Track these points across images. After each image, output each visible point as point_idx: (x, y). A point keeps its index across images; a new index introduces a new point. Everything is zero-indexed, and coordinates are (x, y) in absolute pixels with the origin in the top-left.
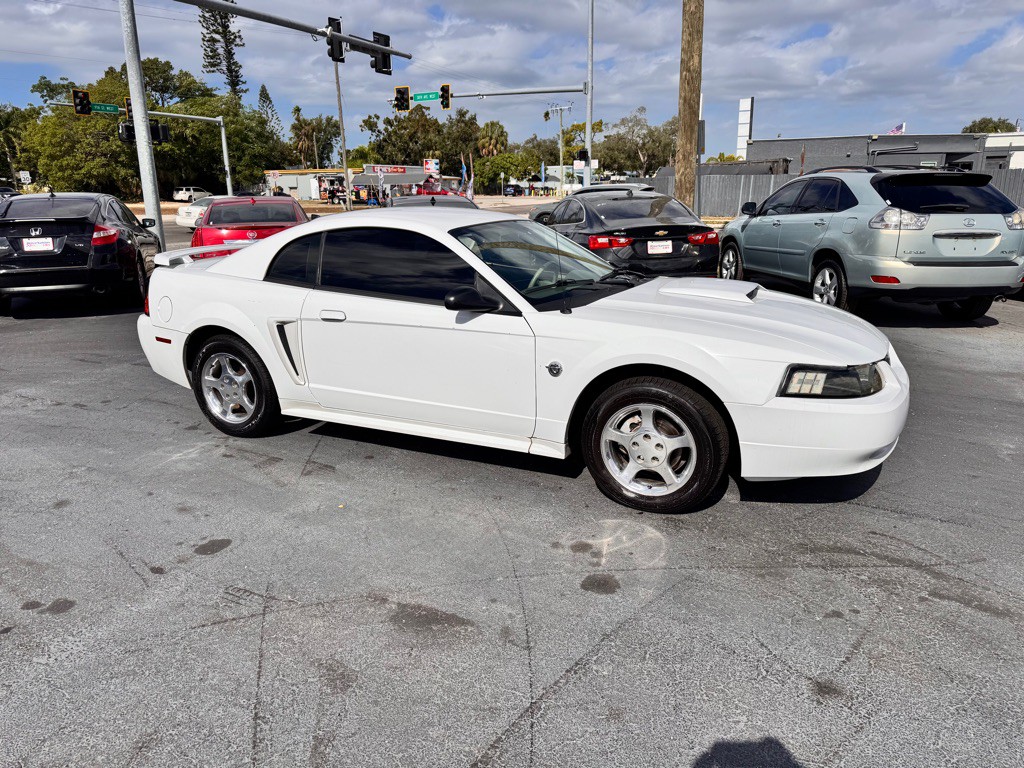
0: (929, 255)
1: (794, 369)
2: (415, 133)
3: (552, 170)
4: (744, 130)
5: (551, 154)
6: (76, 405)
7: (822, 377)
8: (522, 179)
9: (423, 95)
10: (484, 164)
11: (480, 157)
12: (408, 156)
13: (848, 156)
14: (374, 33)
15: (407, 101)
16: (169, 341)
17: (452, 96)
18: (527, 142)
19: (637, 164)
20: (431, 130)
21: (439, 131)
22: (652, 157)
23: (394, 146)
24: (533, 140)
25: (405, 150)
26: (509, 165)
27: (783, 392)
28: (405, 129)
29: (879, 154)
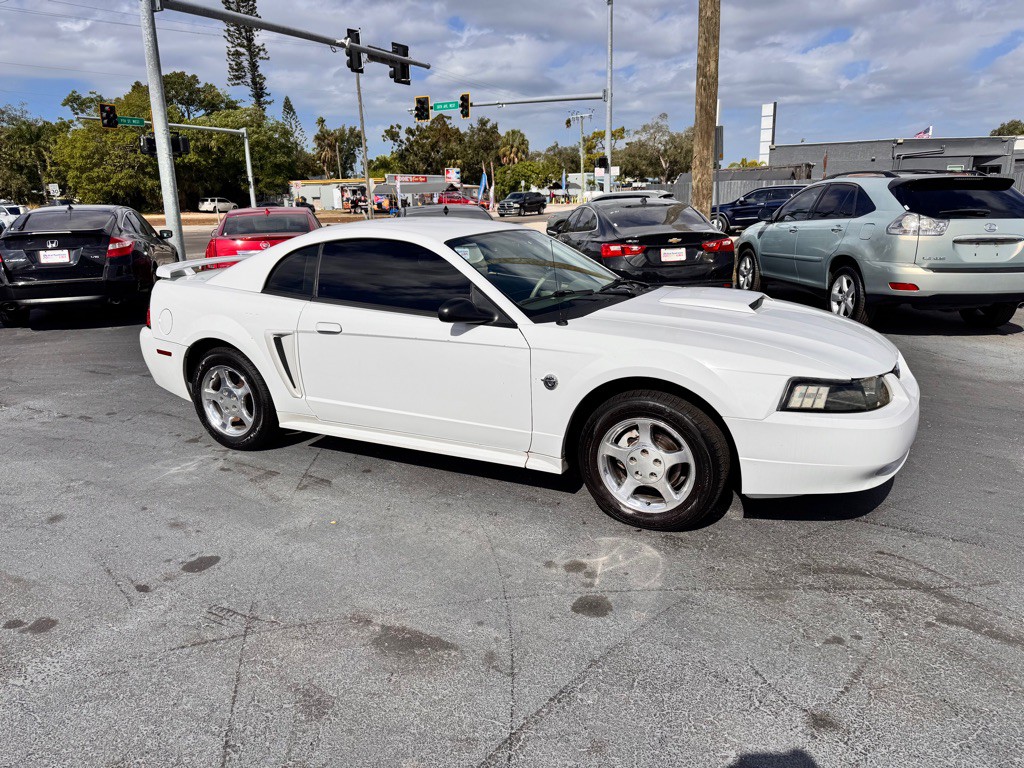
0: (949, 261)
1: (795, 382)
2: (437, 142)
3: (573, 178)
4: (766, 136)
5: (573, 162)
6: (81, 417)
7: (824, 391)
8: (543, 187)
9: (443, 104)
10: (505, 172)
11: (502, 165)
12: (430, 165)
13: (873, 160)
14: (393, 44)
15: (427, 110)
16: (169, 354)
17: (472, 105)
18: (549, 150)
19: (659, 170)
20: (453, 139)
21: (460, 141)
22: (674, 163)
23: (416, 155)
24: (554, 147)
25: (427, 160)
26: (530, 173)
27: (784, 407)
28: (427, 138)
29: (904, 158)
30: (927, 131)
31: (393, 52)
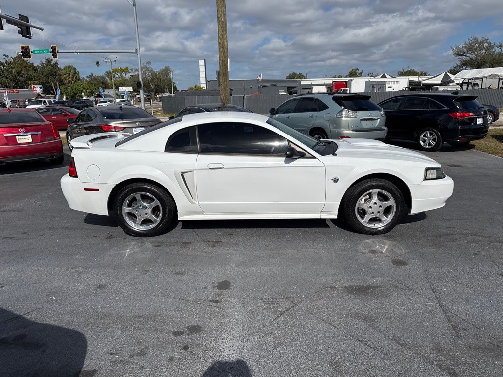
0: (359, 127)
1: (428, 169)
2: (21, 71)
3: (107, 91)
4: (203, 75)
5: (103, 84)
7: (435, 171)
8: (91, 96)
9: (39, 50)
10: (67, 88)
11: (64, 84)
12: (17, 83)
13: (251, 88)
14: (19, 15)
15: (29, 53)
16: (97, 190)
17: (58, 51)
18: (88, 77)
19: (150, 89)
20: (30, 69)
21: (35, 70)
22: (157, 86)
23: (7, 78)
24: (91, 76)
25: (15, 80)
26: (82, 89)
27: (426, 179)
28: (13, 68)
29: (263, 87)
30: (260, 75)
31: (20, 19)
